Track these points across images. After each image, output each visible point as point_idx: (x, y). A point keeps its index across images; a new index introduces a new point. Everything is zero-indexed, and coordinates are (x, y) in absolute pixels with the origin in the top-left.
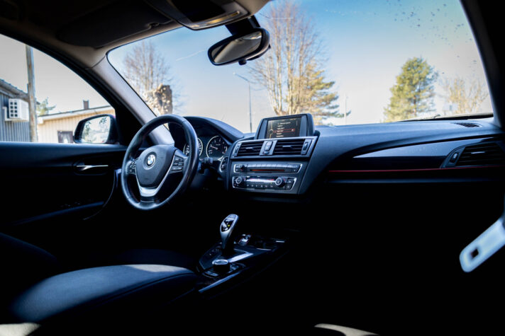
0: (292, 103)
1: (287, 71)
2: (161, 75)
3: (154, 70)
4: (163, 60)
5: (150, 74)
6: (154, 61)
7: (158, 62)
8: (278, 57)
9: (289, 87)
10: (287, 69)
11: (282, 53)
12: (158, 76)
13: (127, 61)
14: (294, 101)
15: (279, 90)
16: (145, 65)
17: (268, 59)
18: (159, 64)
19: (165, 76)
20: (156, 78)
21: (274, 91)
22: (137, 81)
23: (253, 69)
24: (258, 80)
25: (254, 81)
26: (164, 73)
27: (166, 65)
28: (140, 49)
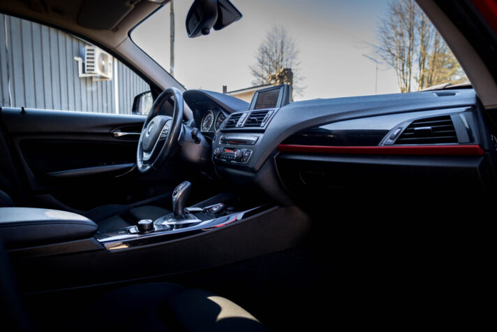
0: (423, 82)
1: (419, 48)
2: (290, 60)
3: (284, 55)
4: (293, 45)
5: (280, 59)
6: (285, 47)
7: (288, 48)
8: (410, 33)
9: (420, 65)
10: (420, 46)
11: (415, 30)
12: (287, 60)
13: (262, 49)
14: (425, 80)
15: (408, 70)
16: (276, 51)
17: (398, 37)
18: (289, 50)
19: (294, 61)
20: (285, 63)
21: (403, 70)
22: (270, 66)
23: (381, 48)
24: (385, 59)
25: (381, 61)
26: (293, 58)
27: (295, 50)
28: (274, 37)
